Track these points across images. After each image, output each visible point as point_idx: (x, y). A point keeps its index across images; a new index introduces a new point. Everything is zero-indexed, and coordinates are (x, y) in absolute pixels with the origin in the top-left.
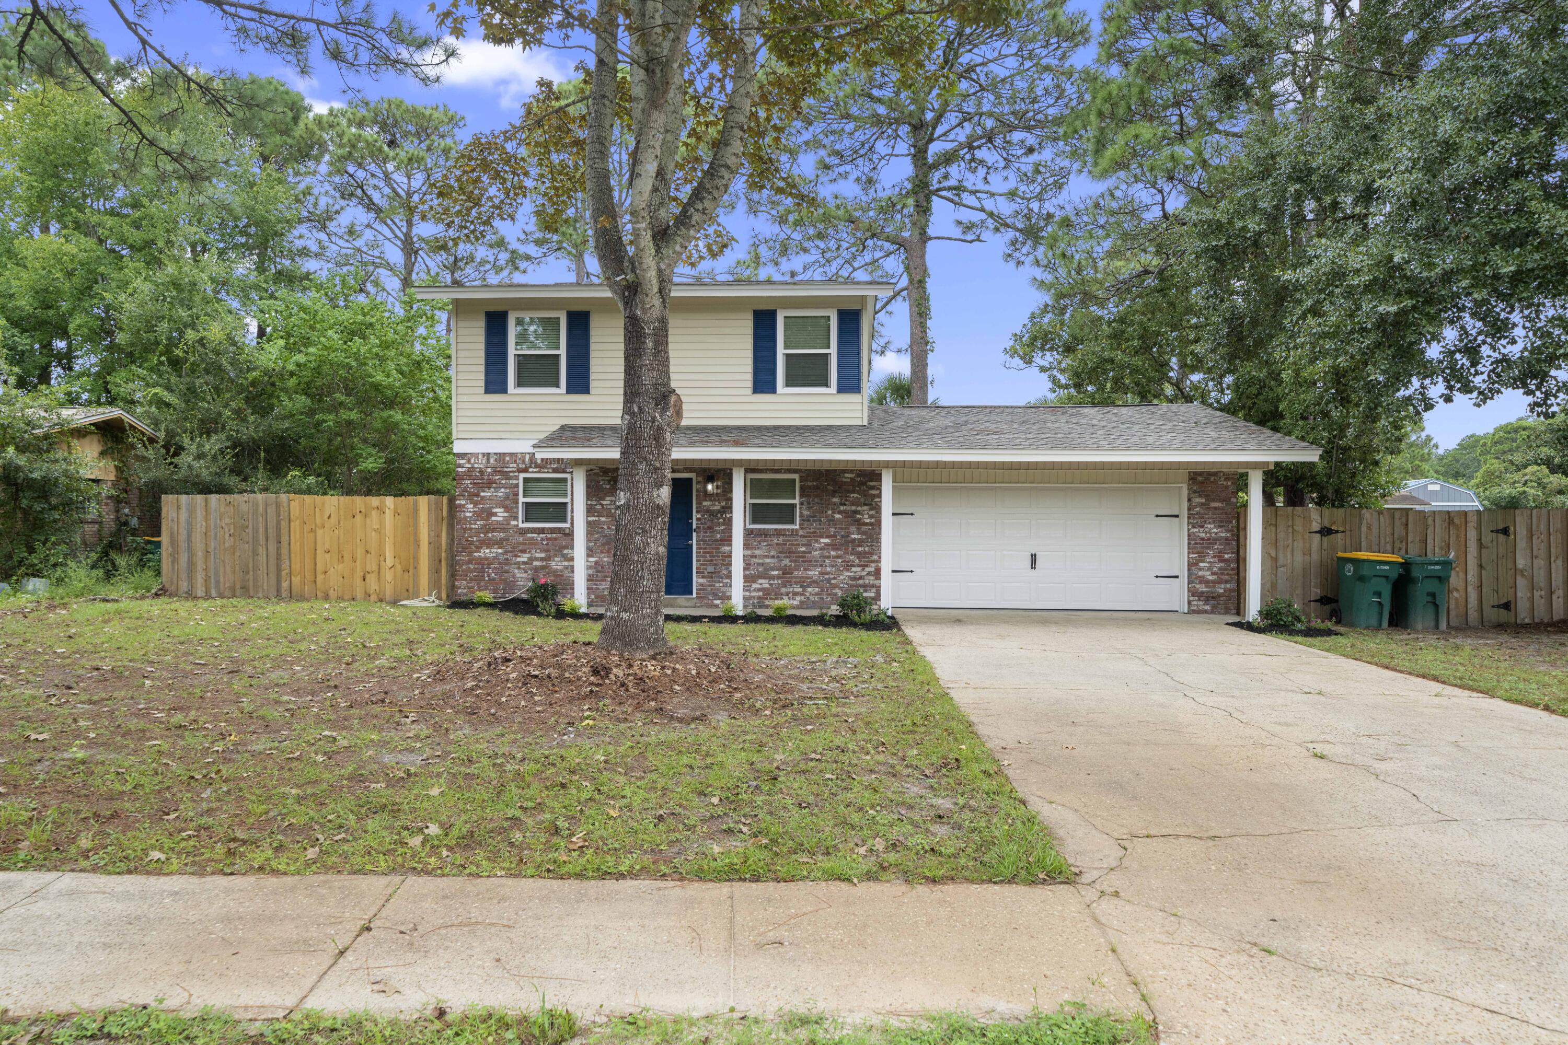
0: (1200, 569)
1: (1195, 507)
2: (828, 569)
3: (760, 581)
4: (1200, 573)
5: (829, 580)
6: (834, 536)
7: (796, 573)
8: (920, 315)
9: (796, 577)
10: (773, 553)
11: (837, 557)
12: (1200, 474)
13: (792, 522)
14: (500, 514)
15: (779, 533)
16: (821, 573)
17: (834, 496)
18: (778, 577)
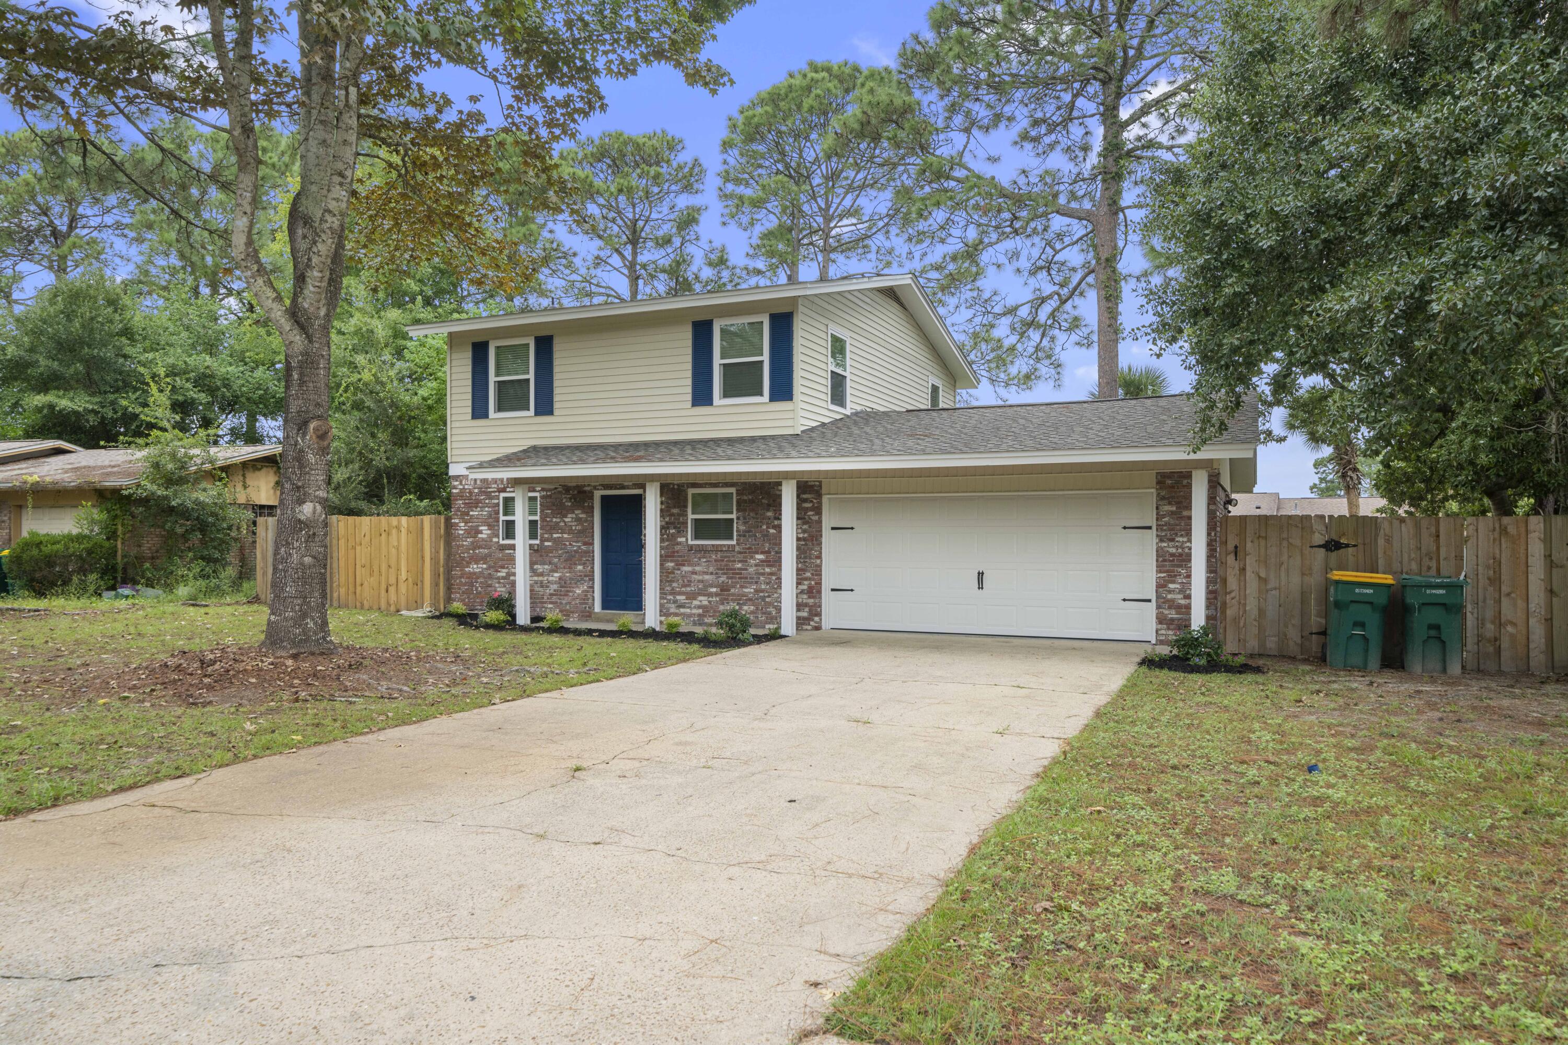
0: (1170, 592)
1: (1164, 516)
2: (763, 587)
3: (700, 598)
4: (1169, 596)
5: (763, 598)
6: (768, 552)
7: (732, 590)
8: (1108, 299)
9: (733, 595)
10: (711, 569)
11: (771, 574)
12: (1170, 475)
13: (731, 538)
14: (485, 532)
15: (716, 549)
16: (757, 591)
17: (768, 510)
18: (716, 595)
